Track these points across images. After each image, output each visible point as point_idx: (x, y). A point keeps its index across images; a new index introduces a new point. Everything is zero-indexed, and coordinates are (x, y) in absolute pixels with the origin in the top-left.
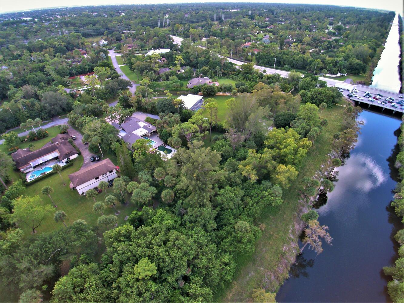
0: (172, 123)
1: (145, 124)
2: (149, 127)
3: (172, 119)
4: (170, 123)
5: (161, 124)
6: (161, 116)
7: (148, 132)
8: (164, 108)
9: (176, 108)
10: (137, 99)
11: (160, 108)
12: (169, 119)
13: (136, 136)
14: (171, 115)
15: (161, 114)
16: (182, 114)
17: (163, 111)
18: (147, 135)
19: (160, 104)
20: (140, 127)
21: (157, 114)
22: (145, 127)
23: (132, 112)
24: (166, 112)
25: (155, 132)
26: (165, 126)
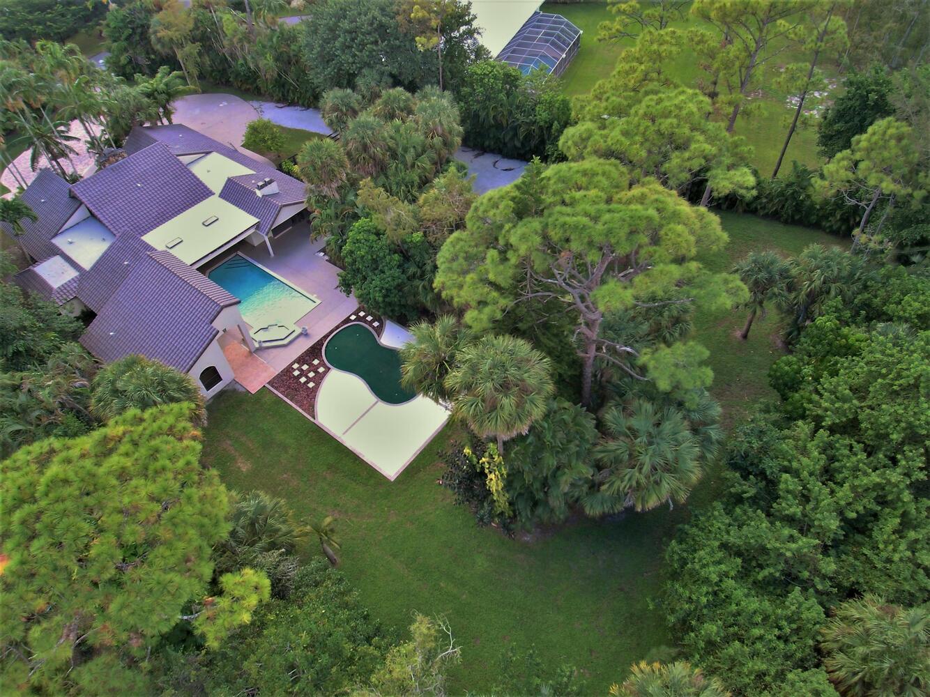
0: (409, 158)
1: (239, 170)
2: (259, 193)
3: (411, 131)
4: (394, 156)
5: (332, 175)
6: (335, 108)
7: (257, 226)
8: (346, 58)
9: (428, 55)
10: (197, 21)
11: (327, 59)
12: (388, 130)
13: (163, 266)
14: (396, 99)
15: (331, 97)
16: (466, 90)
17: (348, 80)
18: (256, 243)
19: (321, 30)
20: (206, 193)
21: (311, 100)
22: (235, 192)
23: (163, 98)
24: (360, 82)
25: (302, 218)
26: (369, 192)
